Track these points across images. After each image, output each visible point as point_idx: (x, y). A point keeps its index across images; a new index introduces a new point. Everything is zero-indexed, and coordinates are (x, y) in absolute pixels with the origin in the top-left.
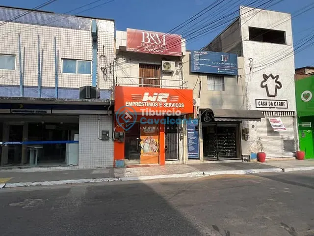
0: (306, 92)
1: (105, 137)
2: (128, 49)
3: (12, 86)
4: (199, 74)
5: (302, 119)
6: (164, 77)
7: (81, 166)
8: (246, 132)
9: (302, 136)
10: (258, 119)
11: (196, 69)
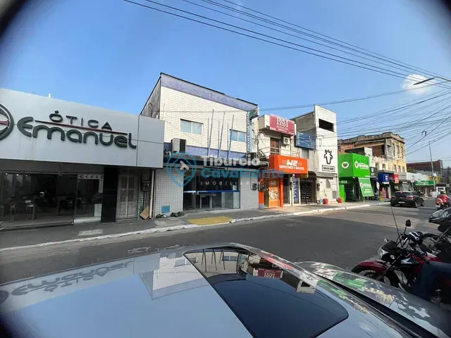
0: (345, 163)
1: (254, 187)
2: (271, 128)
3: (202, 148)
4: (298, 147)
5: (341, 179)
6: (282, 148)
7: (242, 209)
8: (318, 185)
9: (340, 189)
10: (332, 178)
11: (298, 144)
